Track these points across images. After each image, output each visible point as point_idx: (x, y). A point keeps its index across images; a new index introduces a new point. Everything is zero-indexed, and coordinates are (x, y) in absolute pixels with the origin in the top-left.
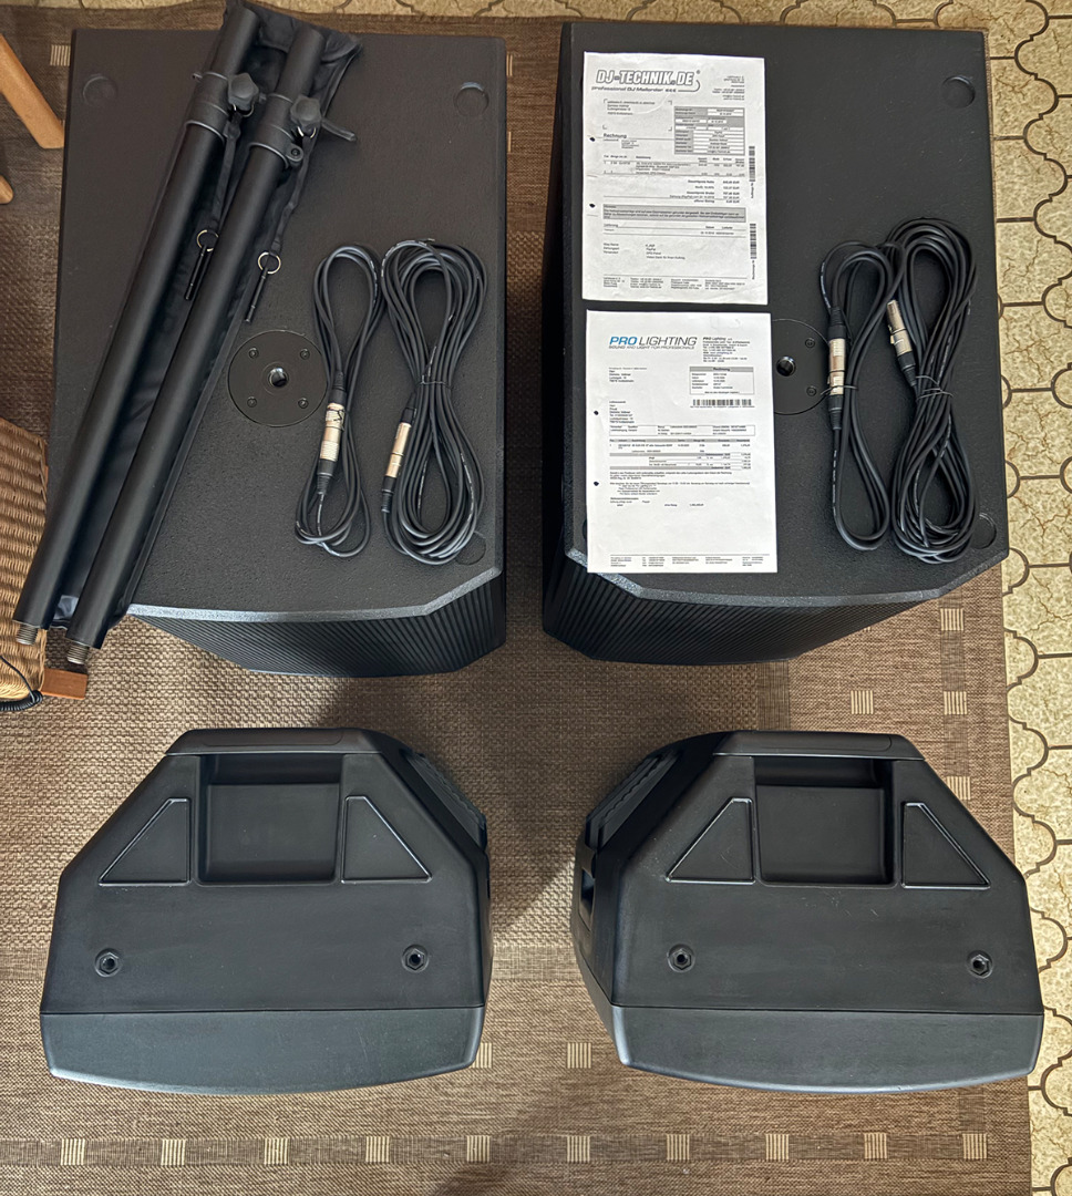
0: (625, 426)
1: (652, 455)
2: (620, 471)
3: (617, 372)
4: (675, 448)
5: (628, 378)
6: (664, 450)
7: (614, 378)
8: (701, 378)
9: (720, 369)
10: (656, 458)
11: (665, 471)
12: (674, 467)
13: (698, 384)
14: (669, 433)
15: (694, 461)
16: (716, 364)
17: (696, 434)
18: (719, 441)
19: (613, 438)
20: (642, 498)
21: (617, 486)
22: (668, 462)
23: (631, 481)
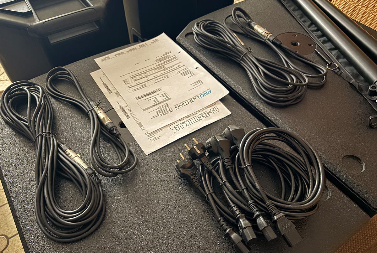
0: (182, 71)
1: (165, 69)
2: (174, 60)
3: (200, 84)
4: (158, 74)
5: (194, 84)
6: (162, 72)
7: (199, 81)
8: (164, 98)
9: (158, 104)
10: (163, 69)
11: (157, 67)
12: (155, 69)
13: (163, 95)
14: (164, 77)
15: (148, 74)
16: (161, 105)
17: (153, 81)
18: (142, 83)
19: (184, 66)
20: (160, 57)
21: (171, 56)
22: (158, 70)
23: (168, 59)
